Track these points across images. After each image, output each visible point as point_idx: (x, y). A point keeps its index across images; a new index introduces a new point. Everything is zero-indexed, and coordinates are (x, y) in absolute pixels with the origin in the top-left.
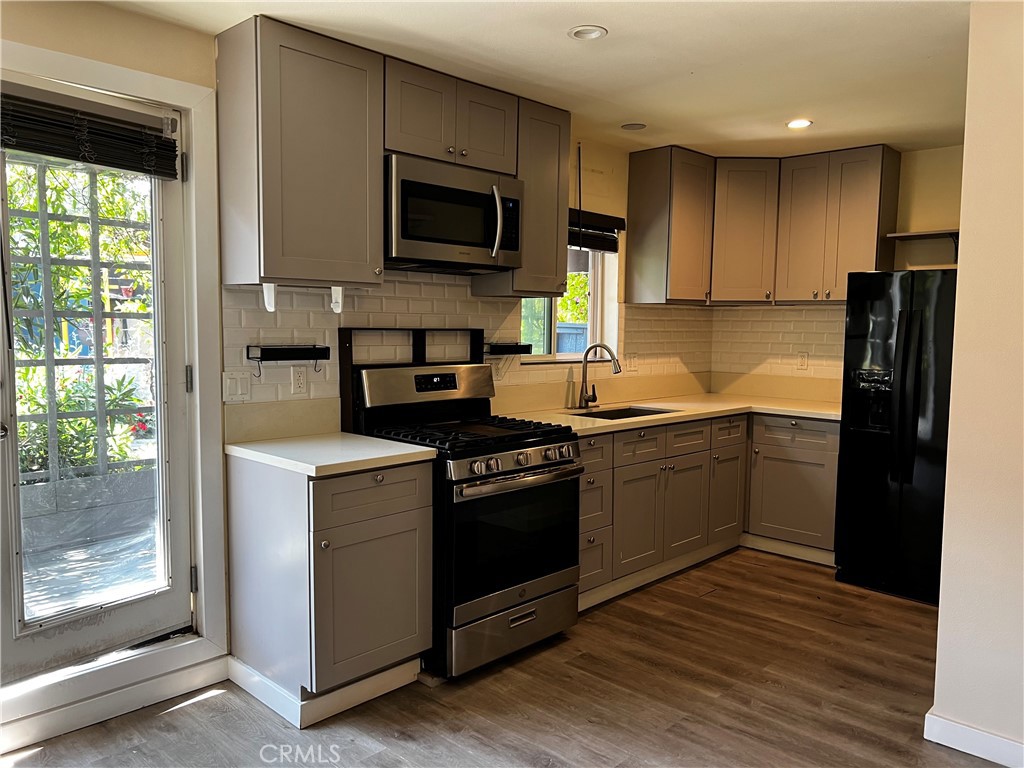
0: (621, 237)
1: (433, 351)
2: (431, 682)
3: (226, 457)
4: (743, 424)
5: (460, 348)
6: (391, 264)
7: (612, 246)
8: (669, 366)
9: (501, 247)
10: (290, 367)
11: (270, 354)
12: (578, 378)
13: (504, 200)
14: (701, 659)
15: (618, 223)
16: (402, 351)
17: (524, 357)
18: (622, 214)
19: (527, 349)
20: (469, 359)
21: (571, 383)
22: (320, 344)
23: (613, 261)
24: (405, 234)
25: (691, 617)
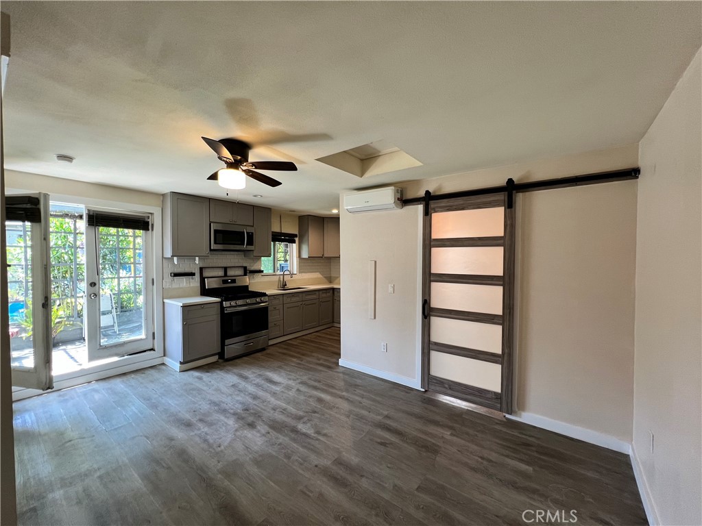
0: (297, 239)
2: (220, 361)
3: (164, 302)
4: (331, 291)
5: (240, 272)
6: (211, 250)
7: (294, 242)
8: (317, 275)
9: (247, 245)
10: (184, 279)
11: (176, 275)
13: (247, 233)
15: (296, 236)
16: (221, 273)
17: (262, 274)
18: (296, 232)
19: (262, 271)
20: (243, 275)
21: (280, 280)
22: (193, 272)
24: (215, 243)
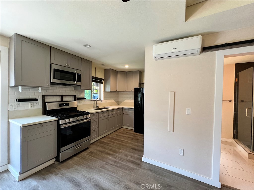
0: (103, 82)
1: (65, 99)
2: (56, 163)
3: (9, 122)
4: (122, 109)
5: (72, 99)
6: (51, 83)
7: (102, 83)
8: (112, 101)
9: (77, 81)
10: (29, 103)
11: (20, 100)
12: (96, 103)
13: (77, 74)
14: (110, 150)
15: (103, 80)
16: (59, 99)
17: (85, 100)
18: (103, 78)
19: (85, 99)
20: (73, 100)
21: (94, 104)
23: (102, 85)
24: (54, 78)
25: (111, 141)
